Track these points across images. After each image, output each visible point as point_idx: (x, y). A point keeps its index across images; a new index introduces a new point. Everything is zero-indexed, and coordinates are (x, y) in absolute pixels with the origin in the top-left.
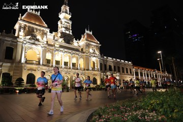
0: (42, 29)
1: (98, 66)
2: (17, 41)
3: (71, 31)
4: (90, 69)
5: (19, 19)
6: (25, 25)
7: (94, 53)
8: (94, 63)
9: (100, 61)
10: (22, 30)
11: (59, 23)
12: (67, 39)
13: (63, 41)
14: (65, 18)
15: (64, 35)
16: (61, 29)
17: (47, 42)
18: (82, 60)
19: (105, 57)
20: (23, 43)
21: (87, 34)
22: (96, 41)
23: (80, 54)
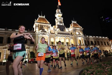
0: (47, 25)
1: (83, 43)
2: (36, 34)
3: (63, 23)
4: (78, 45)
5: (35, 22)
6: (38, 25)
7: (79, 34)
8: (80, 41)
9: (84, 39)
10: (37, 28)
11: (56, 20)
12: (61, 28)
13: (59, 30)
14: (59, 16)
15: (59, 27)
16: (57, 23)
17: (51, 32)
18: (72, 40)
19: (87, 36)
20: (38, 34)
21: (73, 23)
22: (80, 27)
23: (71, 36)
